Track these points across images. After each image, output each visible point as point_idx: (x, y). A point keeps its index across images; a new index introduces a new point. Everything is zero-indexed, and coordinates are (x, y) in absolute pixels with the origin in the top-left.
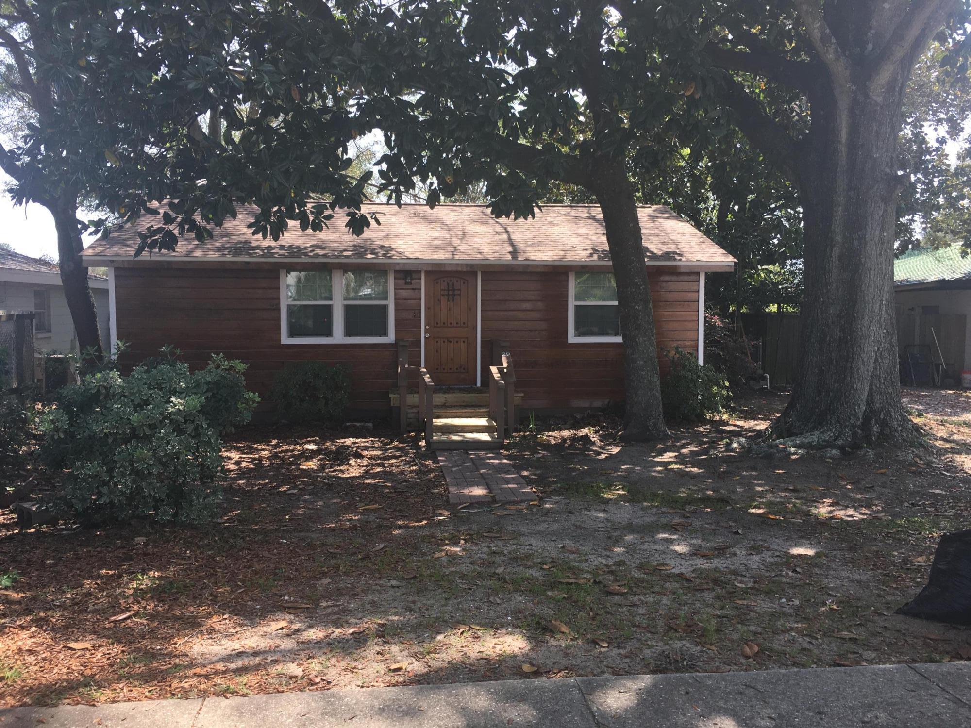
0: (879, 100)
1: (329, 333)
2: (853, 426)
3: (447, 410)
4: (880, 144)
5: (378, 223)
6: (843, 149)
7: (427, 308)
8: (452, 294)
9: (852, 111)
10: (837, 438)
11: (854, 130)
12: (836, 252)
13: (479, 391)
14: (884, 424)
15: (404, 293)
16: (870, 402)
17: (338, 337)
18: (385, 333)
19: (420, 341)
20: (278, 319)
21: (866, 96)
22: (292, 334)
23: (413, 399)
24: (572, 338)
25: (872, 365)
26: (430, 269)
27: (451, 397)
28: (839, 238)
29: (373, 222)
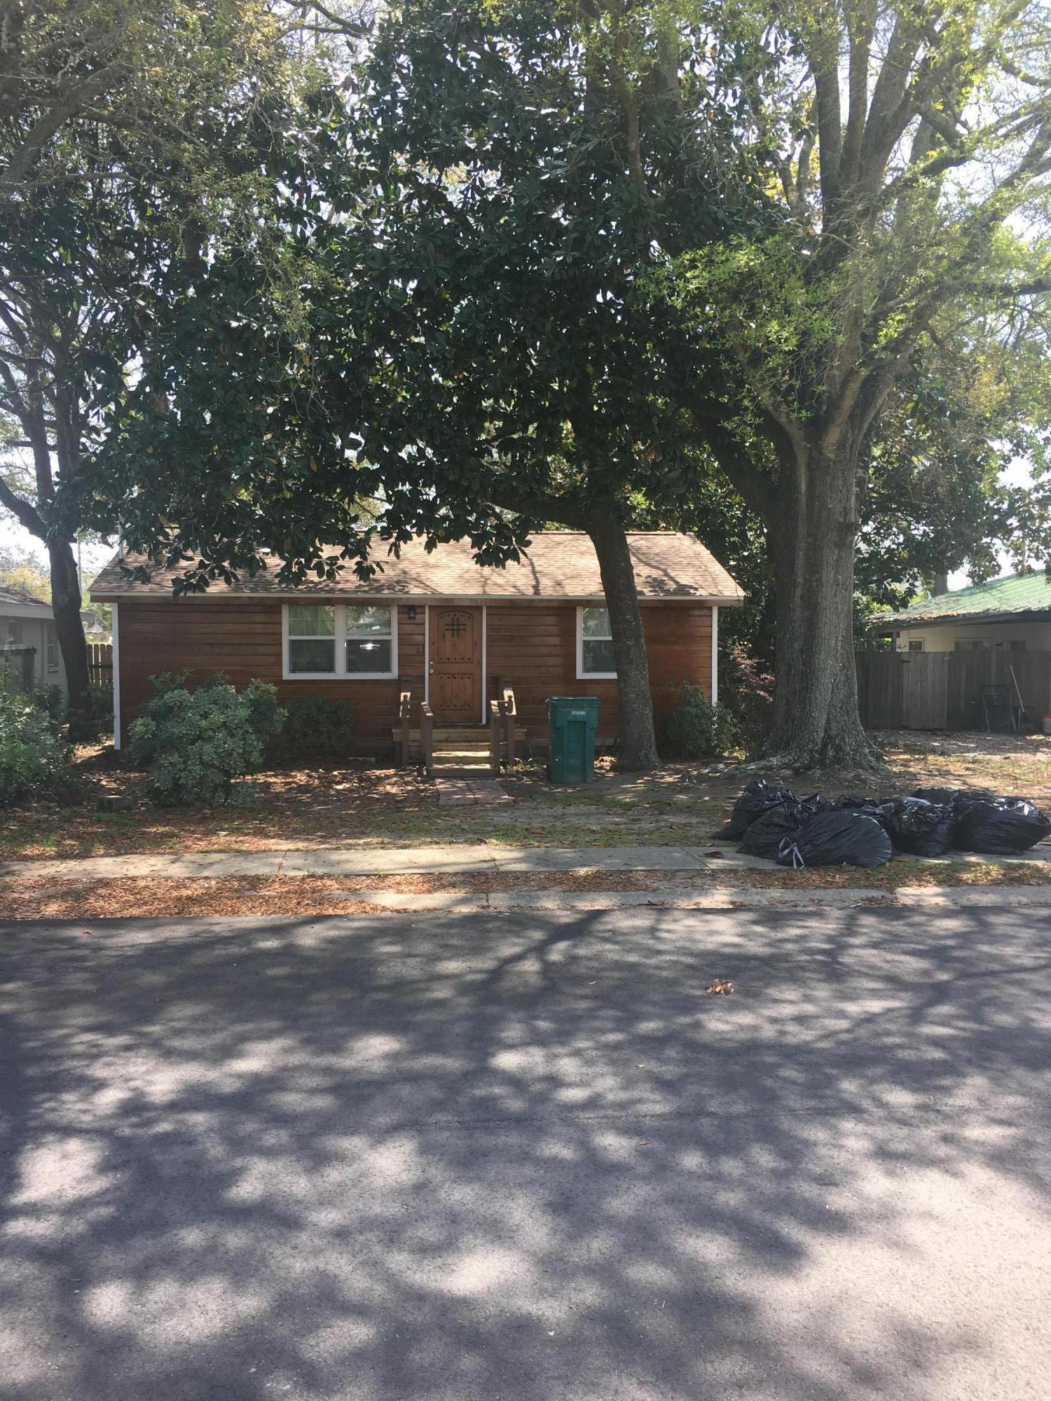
0: (832, 456)
1: (331, 668)
2: (812, 751)
3: (449, 743)
4: (834, 495)
5: (382, 570)
6: (803, 499)
7: (432, 643)
8: (456, 629)
9: (808, 465)
10: (796, 761)
11: (811, 483)
12: (798, 592)
13: (483, 727)
14: (838, 749)
15: (409, 628)
16: (827, 729)
17: (341, 672)
18: (387, 668)
19: (424, 677)
20: (280, 655)
21: (821, 453)
22: (294, 670)
23: (414, 734)
24: (581, 675)
25: (829, 695)
26: (433, 604)
27: (453, 732)
28: (800, 580)
29: (377, 569)
